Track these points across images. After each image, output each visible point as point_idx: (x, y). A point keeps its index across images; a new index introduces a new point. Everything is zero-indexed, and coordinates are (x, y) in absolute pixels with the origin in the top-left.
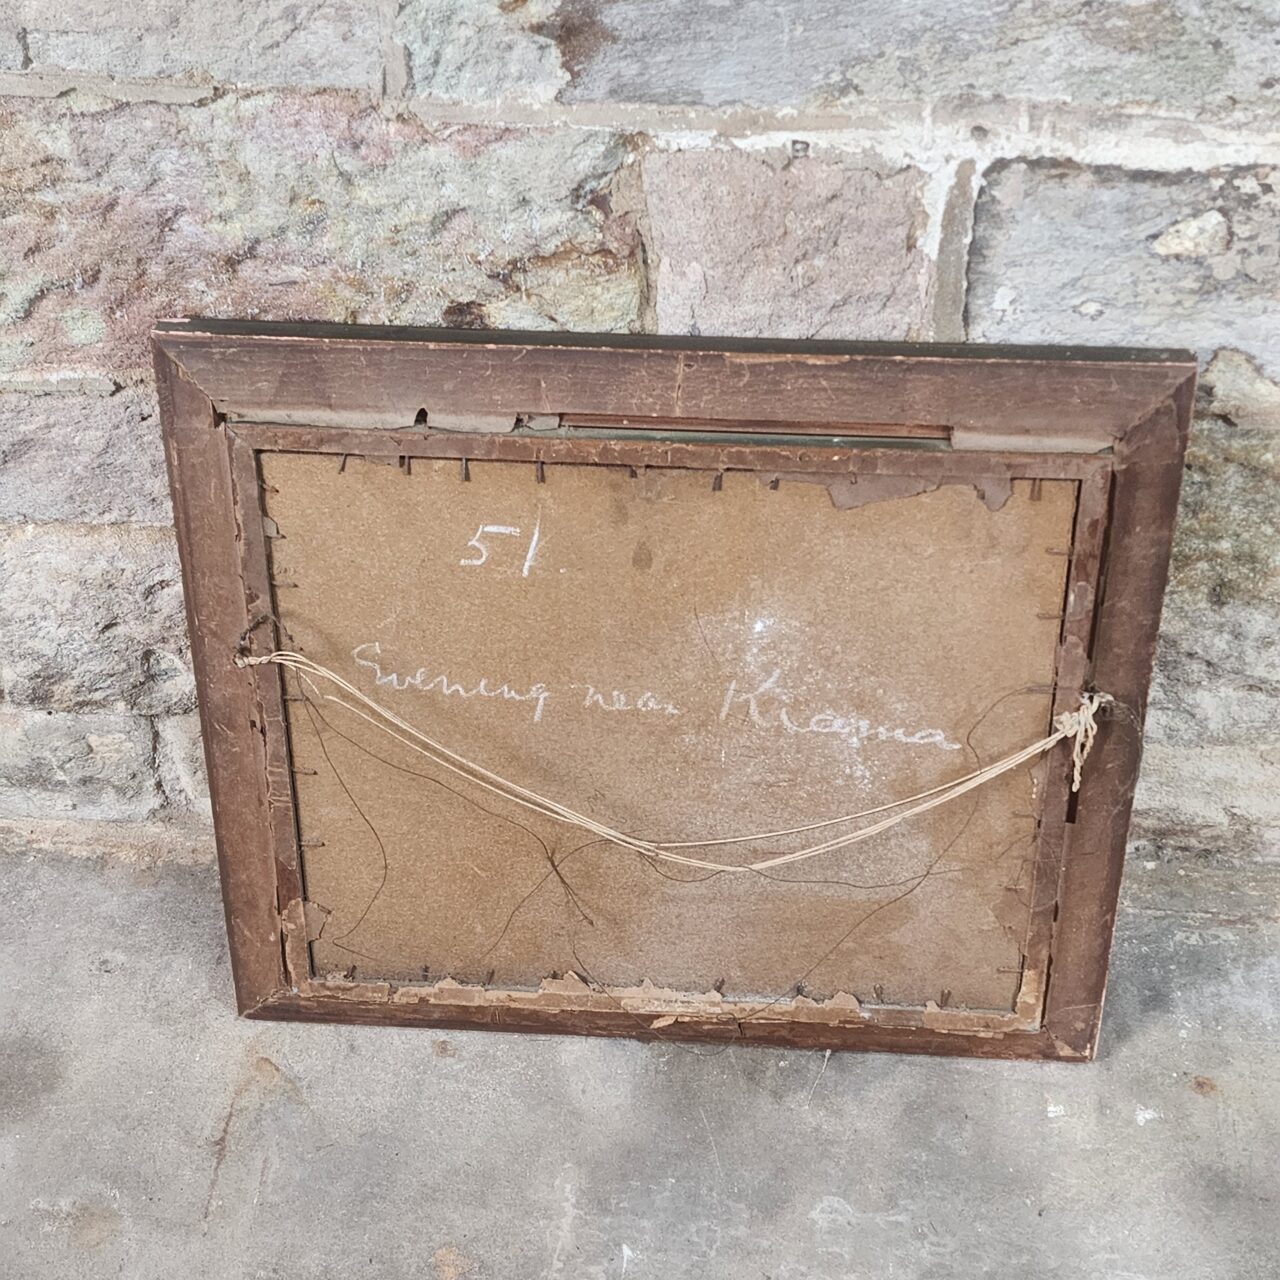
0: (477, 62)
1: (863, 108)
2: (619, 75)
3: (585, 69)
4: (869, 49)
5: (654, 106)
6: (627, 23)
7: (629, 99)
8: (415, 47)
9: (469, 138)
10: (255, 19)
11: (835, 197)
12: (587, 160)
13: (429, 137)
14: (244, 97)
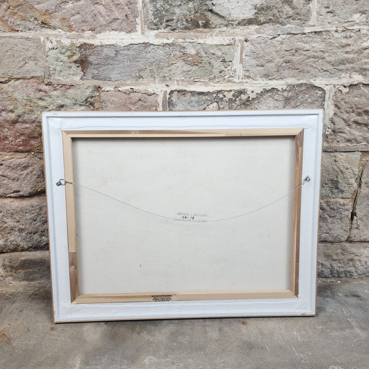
0: (64, 70)
4: (143, 67)
6: (94, 60)
8: (50, 66)
9: (63, 88)
10: (17, 61)
11: (140, 100)
12: (88, 93)
13: (55, 89)
14: (16, 81)
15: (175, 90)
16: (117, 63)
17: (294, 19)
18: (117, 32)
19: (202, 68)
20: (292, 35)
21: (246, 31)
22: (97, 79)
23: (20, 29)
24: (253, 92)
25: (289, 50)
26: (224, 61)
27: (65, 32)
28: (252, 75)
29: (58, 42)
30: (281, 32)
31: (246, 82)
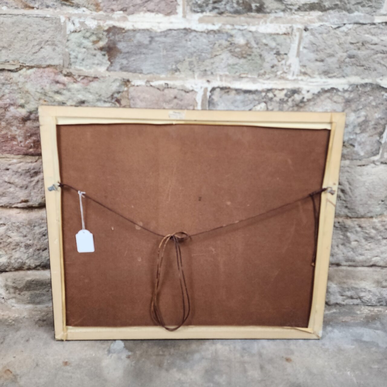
0: (87, 59)
2: (122, 64)
3: (114, 61)
4: (181, 58)
6: (124, 48)
8: (71, 52)
9: (85, 81)
10: (31, 45)
11: (175, 98)
12: (115, 87)
13: (75, 81)
14: (28, 69)
15: (218, 87)
16: (151, 51)
17: (363, 6)
18: (153, 15)
19: (251, 61)
20: (359, 25)
21: (306, 18)
22: (126, 71)
23: (36, 6)
24: (308, 91)
25: (355, 43)
26: (278, 53)
27: (90, 12)
28: (309, 71)
29: (82, 24)
30: (348, 20)
31: (302, 80)
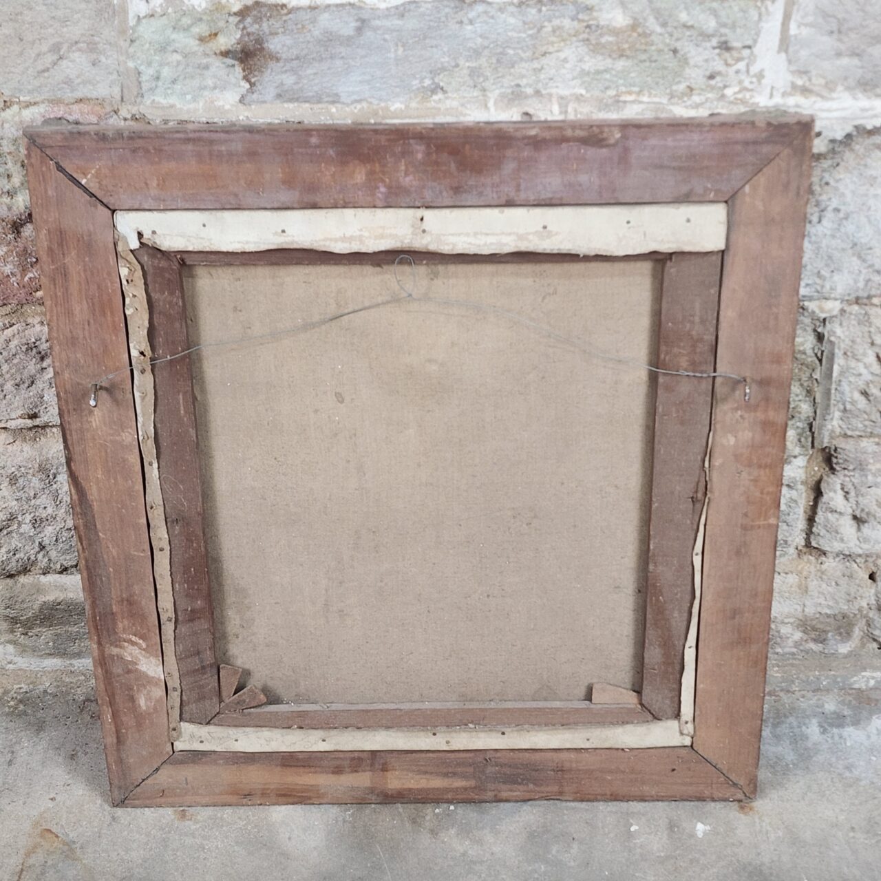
0: (185, 78)
1: (448, 102)
2: (282, 84)
3: (258, 81)
4: (448, 62)
5: (307, 105)
6: (285, 49)
7: (291, 100)
8: (142, 68)
10: (31, 53)
14: (25, 108)
16: (361, 51)
19: (647, 64)
26: (725, 47)
28: (817, 84)
